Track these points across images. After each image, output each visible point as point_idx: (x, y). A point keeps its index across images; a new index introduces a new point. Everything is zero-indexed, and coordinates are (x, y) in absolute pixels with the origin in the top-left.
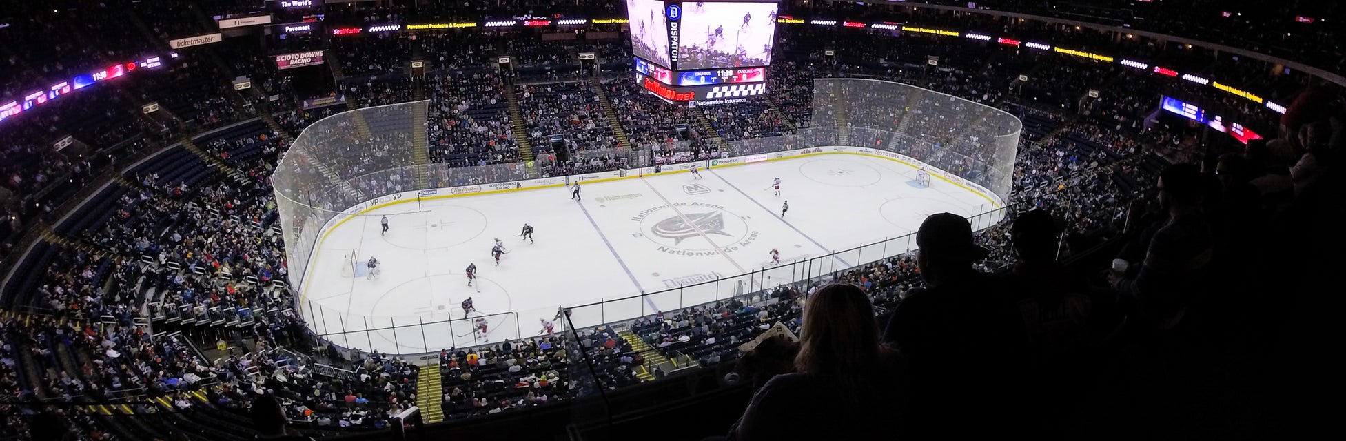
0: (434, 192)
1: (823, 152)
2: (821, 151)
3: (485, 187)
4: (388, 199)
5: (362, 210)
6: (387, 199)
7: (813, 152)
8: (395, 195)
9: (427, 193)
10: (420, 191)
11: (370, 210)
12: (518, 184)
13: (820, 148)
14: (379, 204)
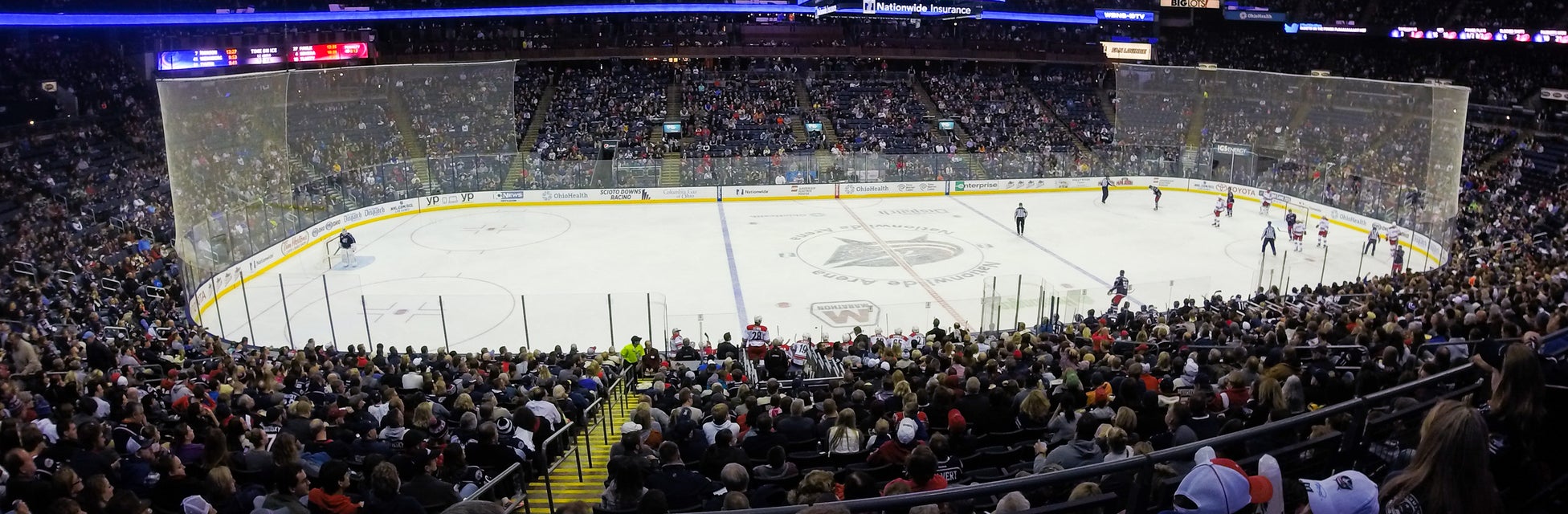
0: (520, 195)
1: (1134, 185)
2: (1131, 183)
3: (594, 194)
4: (454, 199)
5: (411, 209)
6: (452, 200)
7: (1119, 183)
8: (464, 194)
9: (510, 195)
10: (499, 192)
11: (425, 211)
12: (644, 194)
13: (1130, 178)
14: (440, 204)
